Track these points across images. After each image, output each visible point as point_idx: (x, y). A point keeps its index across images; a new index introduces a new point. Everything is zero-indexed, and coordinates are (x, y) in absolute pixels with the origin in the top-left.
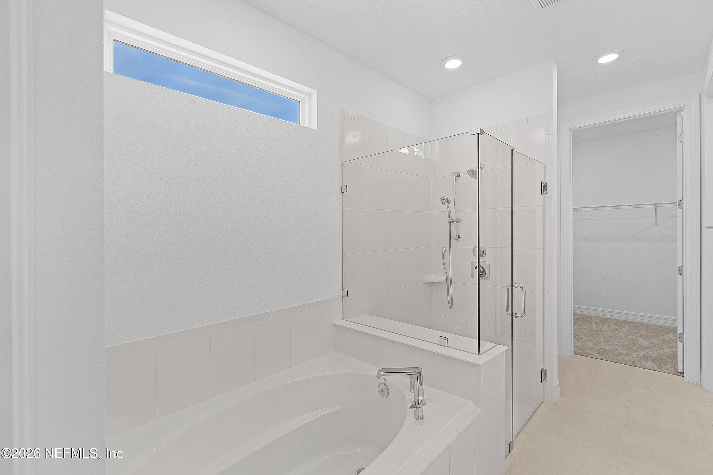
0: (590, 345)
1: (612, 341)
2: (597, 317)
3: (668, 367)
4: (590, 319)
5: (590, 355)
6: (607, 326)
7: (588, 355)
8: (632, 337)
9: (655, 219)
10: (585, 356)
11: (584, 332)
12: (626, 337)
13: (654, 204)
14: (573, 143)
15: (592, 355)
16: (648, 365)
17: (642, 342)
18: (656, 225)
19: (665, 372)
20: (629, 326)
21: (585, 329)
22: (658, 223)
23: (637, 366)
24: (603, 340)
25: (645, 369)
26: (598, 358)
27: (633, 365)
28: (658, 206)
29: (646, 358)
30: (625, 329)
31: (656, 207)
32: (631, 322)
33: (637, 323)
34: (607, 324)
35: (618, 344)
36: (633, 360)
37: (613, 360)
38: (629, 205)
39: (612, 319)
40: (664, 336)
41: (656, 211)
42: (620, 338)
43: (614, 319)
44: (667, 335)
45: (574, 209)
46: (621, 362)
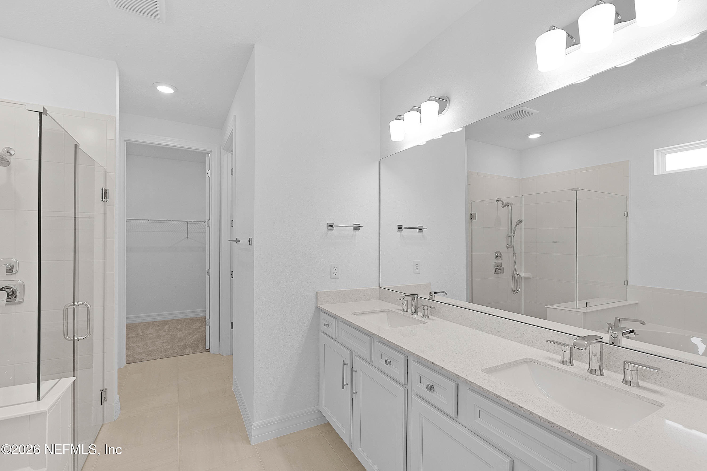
0: (139, 350)
1: (158, 341)
2: (141, 323)
3: (200, 348)
4: (135, 326)
5: (142, 359)
6: (152, 329)
7: (140, 360)
8: (172, 333)
9: (187, 233)
10: (137, 362)
11: (132, 340)
12: (168, 334)
13: (186, 221)
14: (127, 154)
15: (143, 359)
16: (187, 351)
17: (180, 334)
18: (187, 238)
19: (198, 352)
20: (169, 324)
21: (133, 337)
22: (188, 237)
23: (179, 355)
24: (150, 342)
25: (186, 355)
26: (148, 360)
27: (177, 355)
28: (189, 223)
29: (185, 347)
30: (166, 328)
31: (188, 224)
32: (170, 321)
33: (174, 320)
34: (151, 327)
35: (163, 342)
36: (176, 352)
37: (161, 357)
38: (168, 221)
39: (154, 321)
40: (194, 326)
41: (188, 227)
42: (163, 336)
43: (156, 321)
44: (196, 324)
45: (127, 220)
46: (168, 357)
